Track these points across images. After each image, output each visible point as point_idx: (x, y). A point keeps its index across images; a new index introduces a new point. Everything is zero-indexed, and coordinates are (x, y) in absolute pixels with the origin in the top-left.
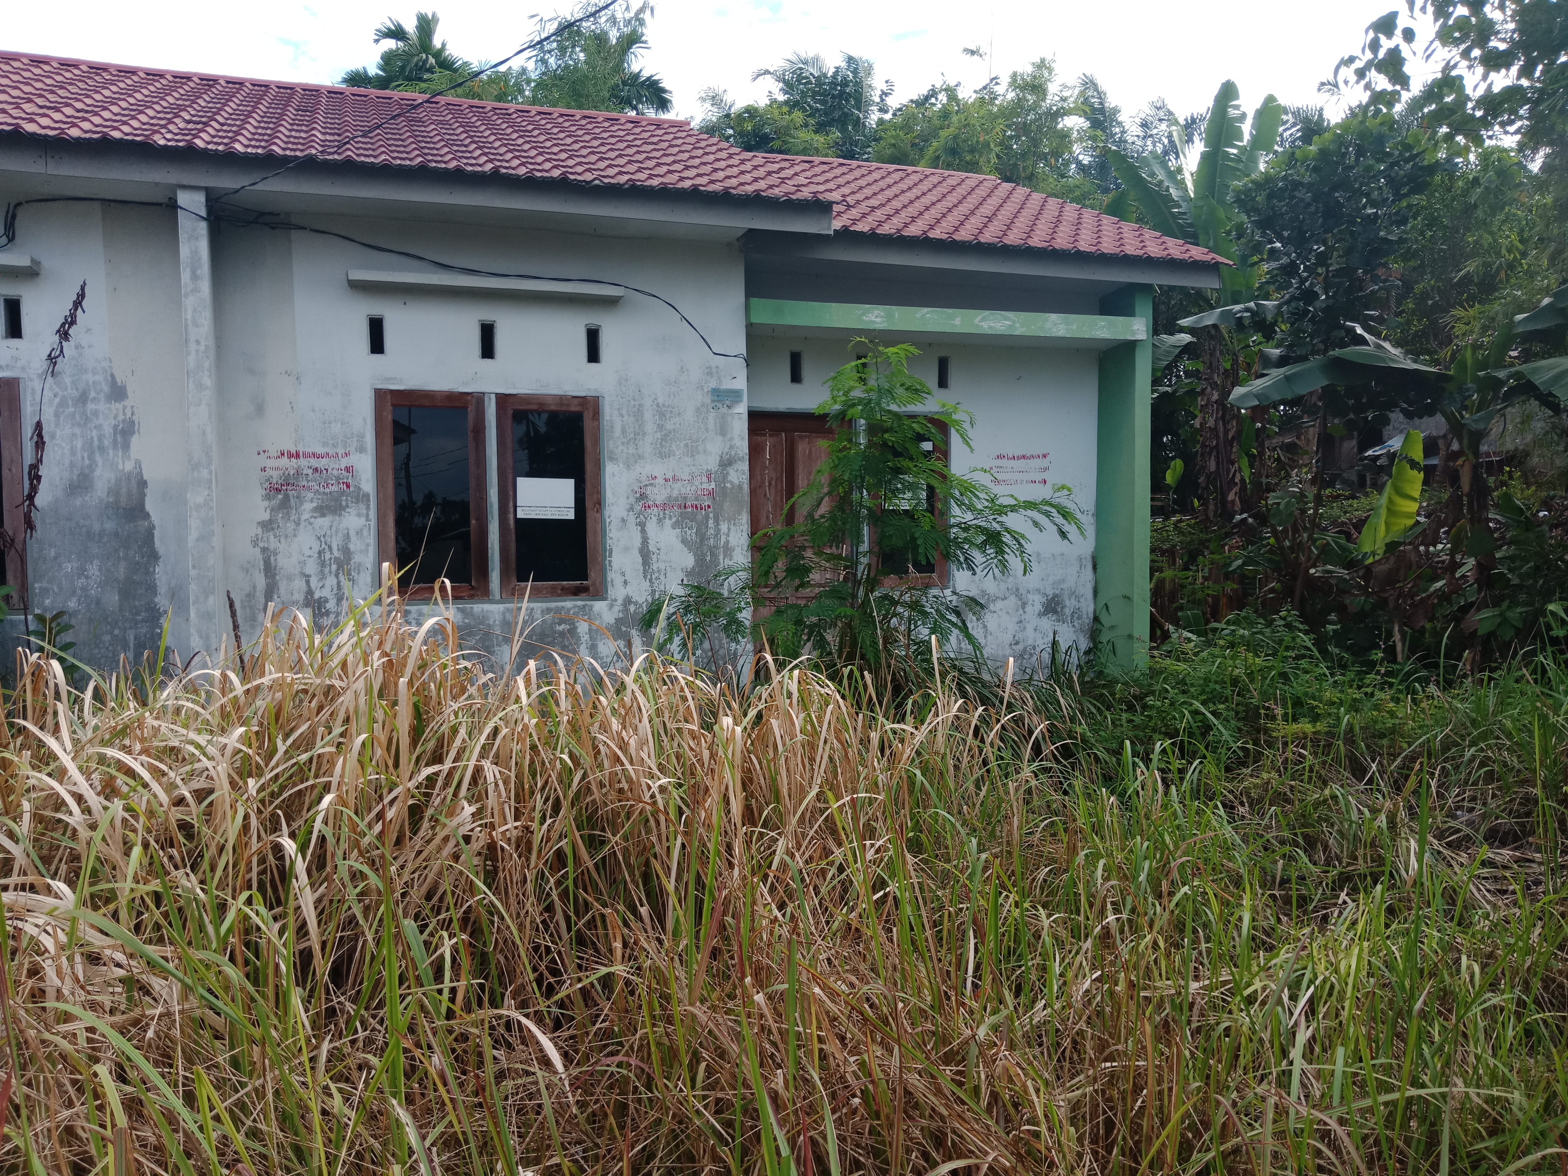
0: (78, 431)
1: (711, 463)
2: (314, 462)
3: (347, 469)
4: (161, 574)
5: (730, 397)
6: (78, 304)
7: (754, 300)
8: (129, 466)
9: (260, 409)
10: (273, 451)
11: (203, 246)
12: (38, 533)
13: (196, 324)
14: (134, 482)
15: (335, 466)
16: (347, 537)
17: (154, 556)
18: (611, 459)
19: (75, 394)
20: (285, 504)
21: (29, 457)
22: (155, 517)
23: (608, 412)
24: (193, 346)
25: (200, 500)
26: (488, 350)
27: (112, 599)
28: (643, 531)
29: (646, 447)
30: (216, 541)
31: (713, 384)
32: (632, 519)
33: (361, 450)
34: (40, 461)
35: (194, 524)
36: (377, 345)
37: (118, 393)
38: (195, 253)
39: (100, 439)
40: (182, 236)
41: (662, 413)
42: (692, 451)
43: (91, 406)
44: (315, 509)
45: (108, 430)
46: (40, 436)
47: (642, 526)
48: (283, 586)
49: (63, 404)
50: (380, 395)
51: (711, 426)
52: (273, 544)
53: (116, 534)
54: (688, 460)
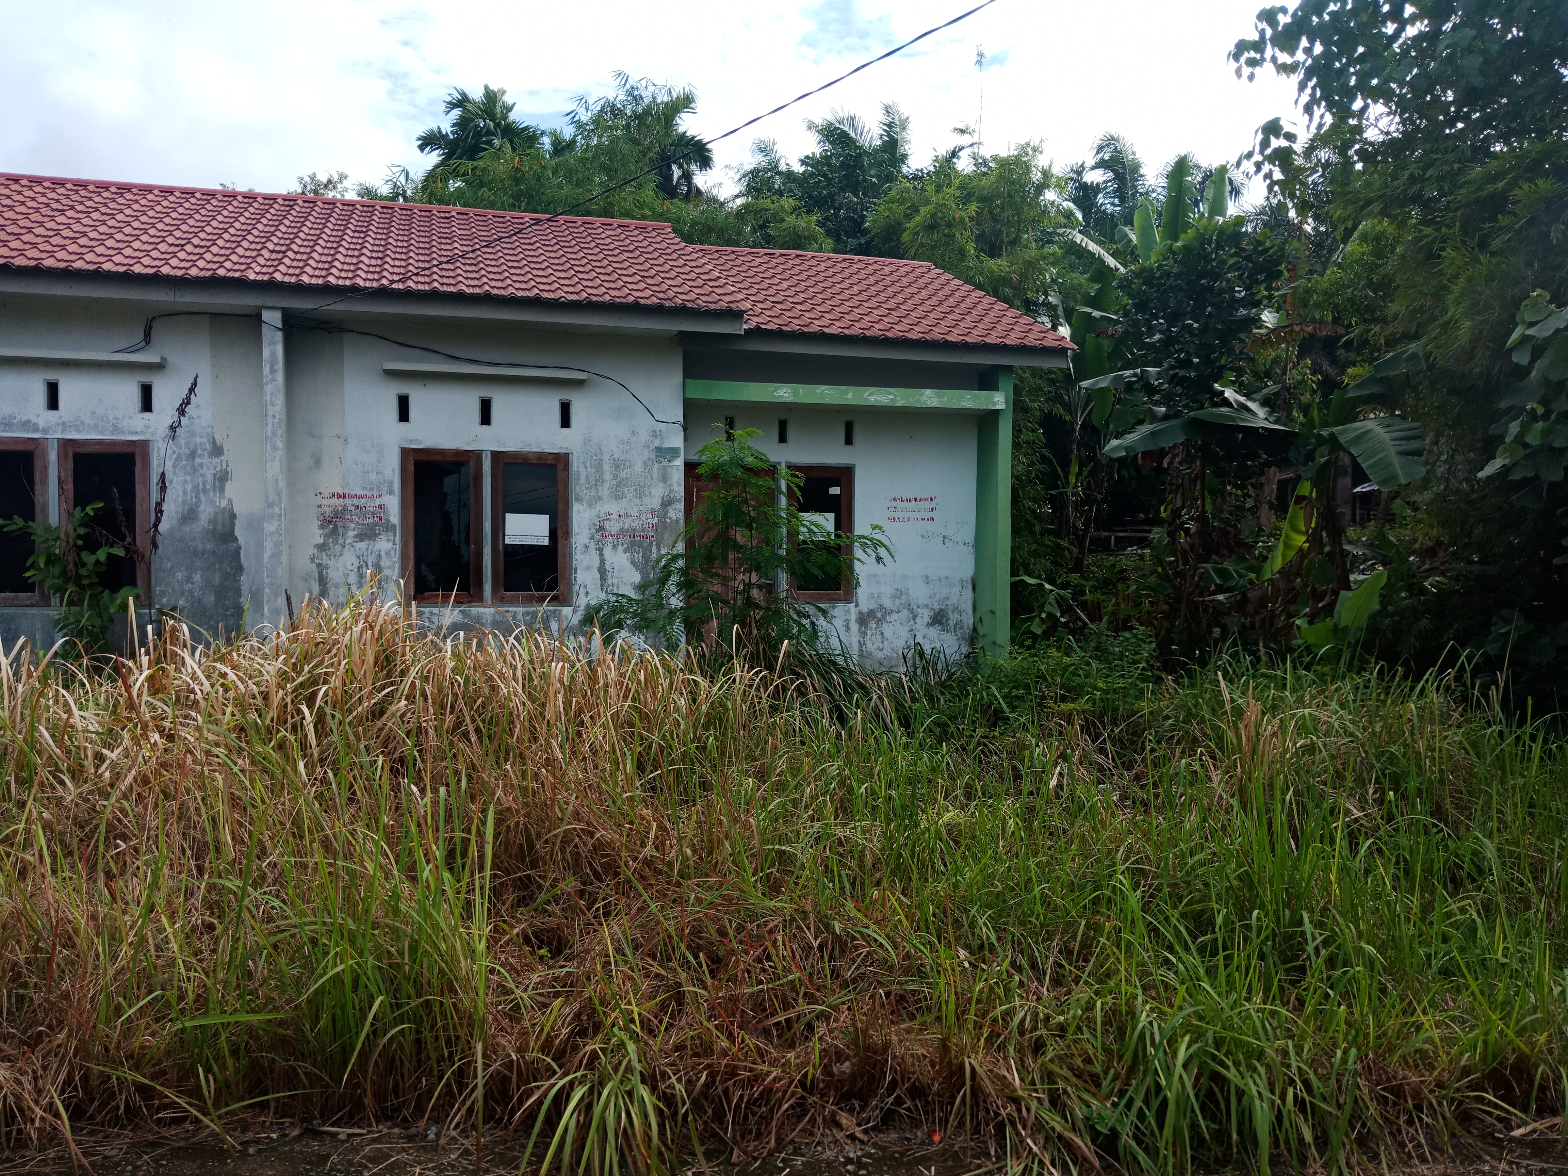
0: (188, 478)
1: (655, 503)
2: (356, 501)
3: (380, 507)
4: (245, 581)
5: (668, 453)
6: (192, 390)
7: (688, 381)
8: (224, 503)
9: (318, 463)
10: (327, 492)
11: (279, 349)
12: (160, 551)
13: (273, 404)
14: (227, 516)
15: (372, 505)
16: (379, 556)
17: (240, 569)
18: (578, 500)
19: (187, 451)
20: (334, 533)
21: (155, 496)
22: (241, 541)
23: (576, 465)
24: (270, 420)
25: (273, 528)
26: (486, 419)
27: (210, 599)
28: (601, 555)
29: (605, 491)
30: (284, 559)
31: (657, 443)
32: (592, 545)
33: (391, 492)
34: (163, 500)
35: (268, 545)
36: (404, 415)
37: (217, 451)
38: (273, 353)
39: (204, 483)
40: (265, 342)
41: (617, 465)
42: (640, 494)
43: (198, 460)
44: (356, 536)
45: (209, 478)
46: (164, 482)
47: (600, 550)
48: (332, 592)
49: (179, 458)
50: (406, 453)
51: (655, 475)
52: (325, 560)
53: (214, 553)
54: (637, 501)
